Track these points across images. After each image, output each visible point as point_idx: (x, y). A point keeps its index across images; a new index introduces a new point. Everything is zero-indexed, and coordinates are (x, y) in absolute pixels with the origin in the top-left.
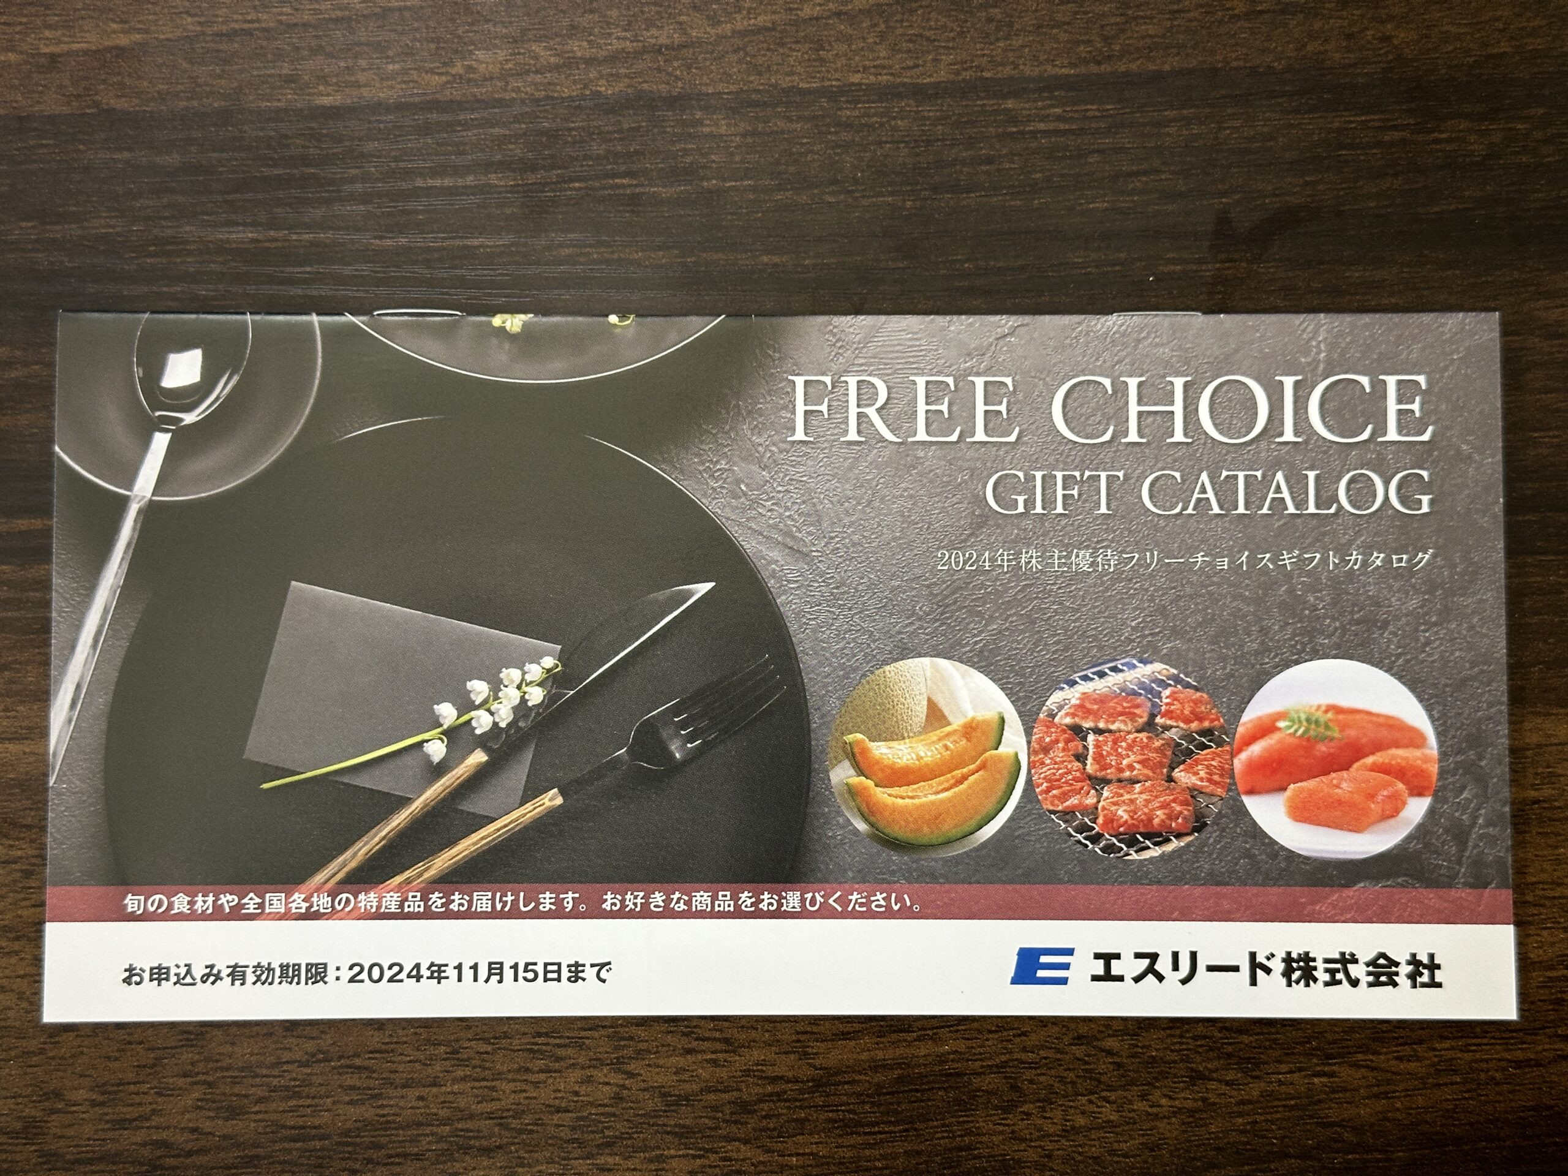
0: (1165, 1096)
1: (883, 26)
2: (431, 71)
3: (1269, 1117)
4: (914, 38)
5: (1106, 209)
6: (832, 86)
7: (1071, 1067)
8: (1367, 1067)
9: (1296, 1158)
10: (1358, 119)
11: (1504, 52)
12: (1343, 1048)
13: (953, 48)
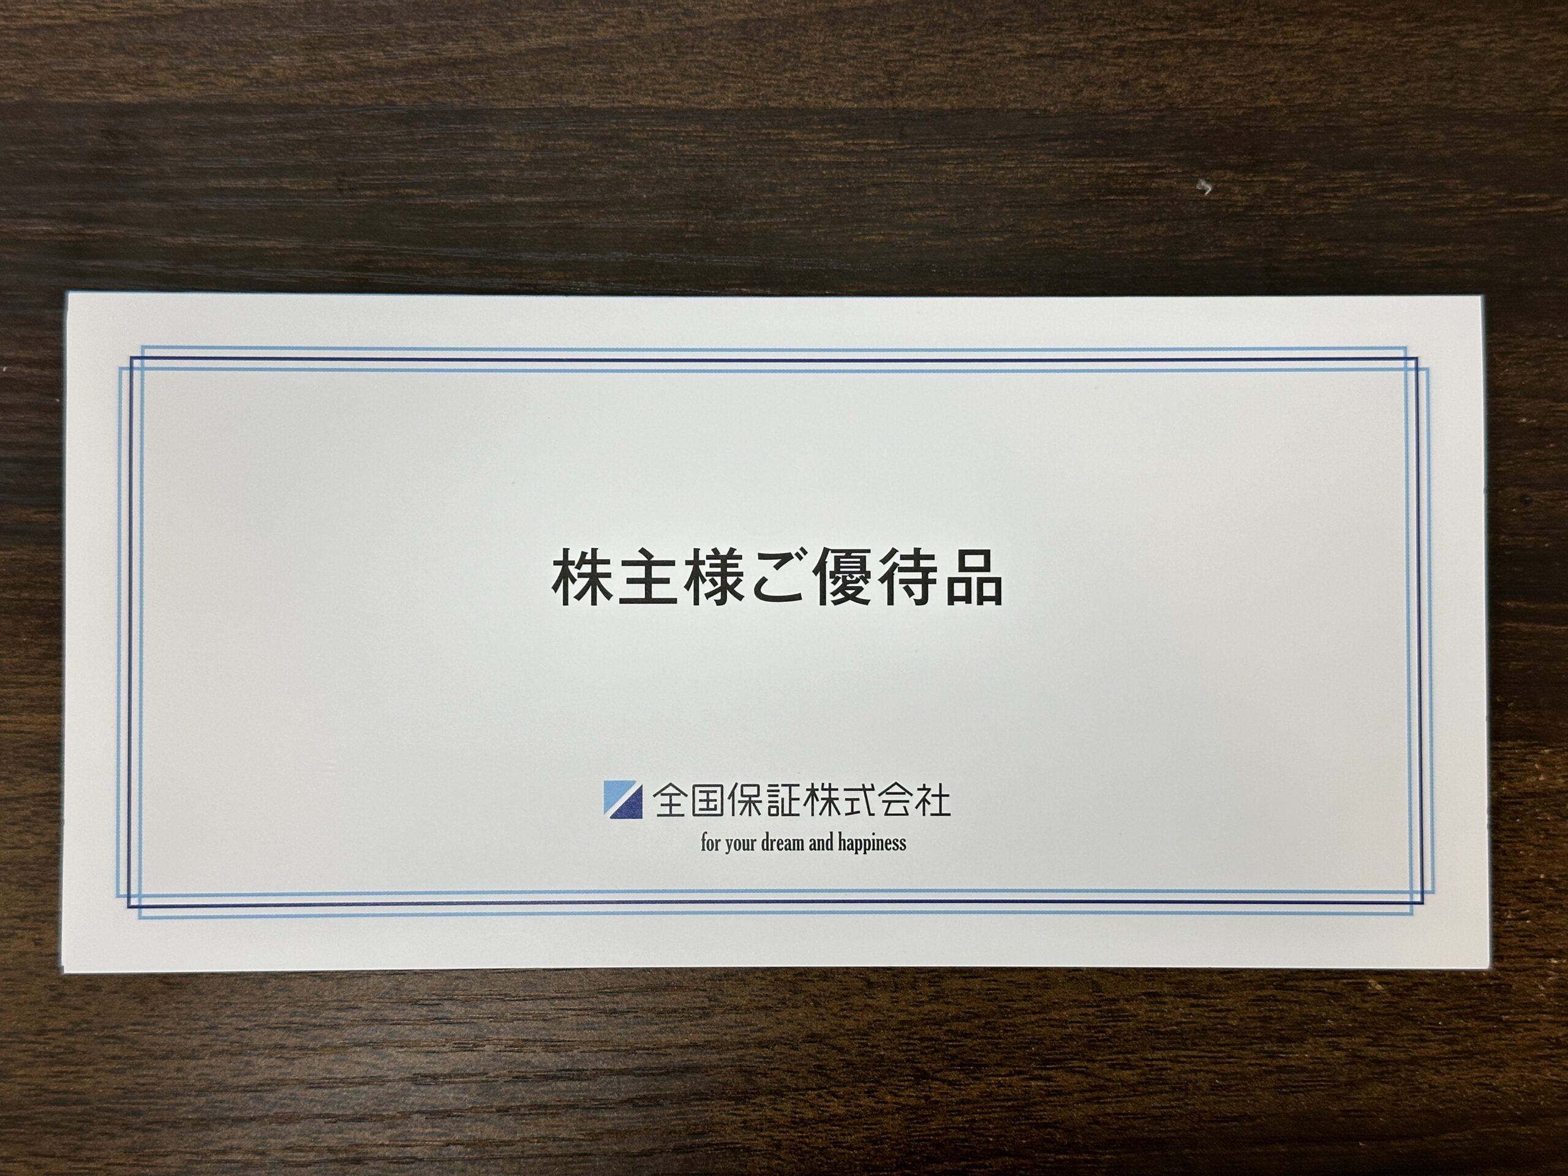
0: (890, 1093)
1: (674, 51)
2: (229, 74)
3: (987, 1116)
4: (704, 65)
5: (882, 242)
6: (622, 107)
7: (803, 1062)
8: (1082, 1072)
9: (1010, 1156)
10: (1128, 165)
11: (1274, 106)
12: (1060, 1054)
13: (741, 77)
